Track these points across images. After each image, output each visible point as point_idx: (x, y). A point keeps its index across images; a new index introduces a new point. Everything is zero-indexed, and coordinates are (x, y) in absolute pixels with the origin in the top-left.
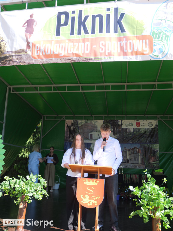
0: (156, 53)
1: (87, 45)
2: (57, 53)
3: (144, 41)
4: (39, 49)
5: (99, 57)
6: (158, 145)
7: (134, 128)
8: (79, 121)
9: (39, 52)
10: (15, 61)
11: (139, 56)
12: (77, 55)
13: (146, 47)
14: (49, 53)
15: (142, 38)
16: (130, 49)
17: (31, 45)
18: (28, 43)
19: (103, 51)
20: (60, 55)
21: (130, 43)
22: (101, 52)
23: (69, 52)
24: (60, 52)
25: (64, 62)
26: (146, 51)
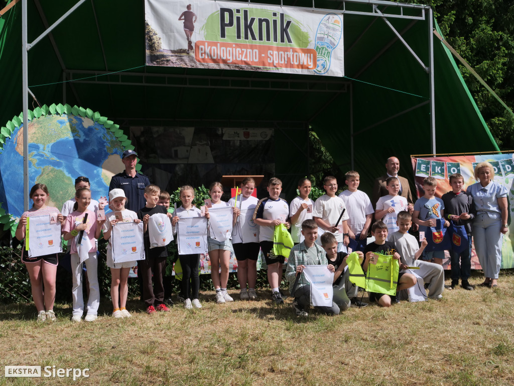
0: (319, 69)
1: (256, 52)
2: (225, 58)
3: (309, 54)
4: (203, 52)
5: (268, 67)
6: (274, 164)
7: (240, 141)
8: (155, 129)
9: (203, 55)
10: (174, 62)
11: (304, 70)
12: (246, 63)
13: (310, 62)
14: (215, 58)
15: (307, 51)
16: (296, 62)
17: (193, 45)
18: (190, 43)
19: (271, 61)
20: (228, 62)
21: (296, 55)
22: (269, 61)
23: (238, 59)
24: (228, 58)
25: (232, 69)
26: (310, 65)
